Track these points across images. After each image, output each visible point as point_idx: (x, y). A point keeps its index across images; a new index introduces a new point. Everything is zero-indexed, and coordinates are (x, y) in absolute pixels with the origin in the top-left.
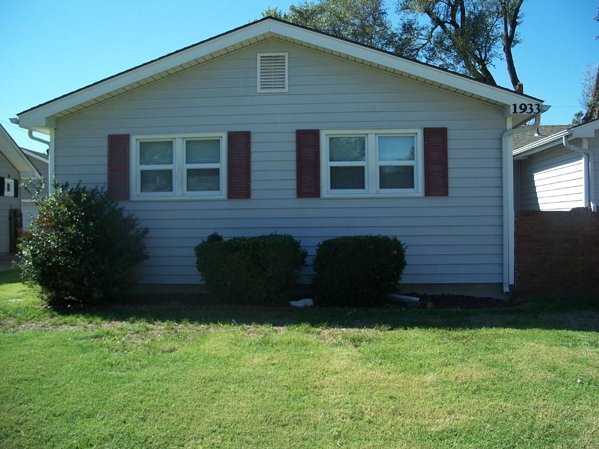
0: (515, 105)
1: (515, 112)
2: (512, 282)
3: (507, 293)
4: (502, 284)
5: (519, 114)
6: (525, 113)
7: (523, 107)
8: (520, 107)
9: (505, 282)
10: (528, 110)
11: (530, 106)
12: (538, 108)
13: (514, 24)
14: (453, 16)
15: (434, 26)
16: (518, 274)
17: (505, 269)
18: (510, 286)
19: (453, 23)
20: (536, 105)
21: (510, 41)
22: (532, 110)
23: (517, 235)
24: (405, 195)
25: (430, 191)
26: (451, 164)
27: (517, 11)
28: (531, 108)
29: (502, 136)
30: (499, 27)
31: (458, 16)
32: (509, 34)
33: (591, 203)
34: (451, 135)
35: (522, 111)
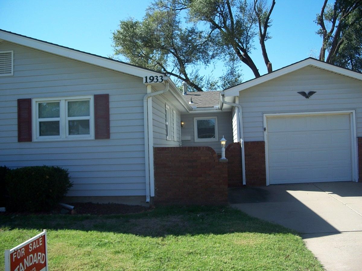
0: (146, 77)
1: (146, 82)
2: (153, 195)
3: (148, 202)
4: (146, 196)
5: (149, 83)
6: (153, 82)
7: (152, 78)
8: (150, 79)
9: (147, 195)
10: (155, 80)
11: (156, 77)
12: (161, 79)
13: (266, 27)
14: (225, 22)
15: (212, 30)
16: (157, 190)
17: (147, 186)
18: (151, 197)
19: (225, 27)
20: (161, 76)
21: (263, 37)
22: (158, 80)
23: (155, 164)
24: (83, 139)
25: (98, 136)
26: (112, 118)
27: (268, 18)
28: (157, 79)
29: (143, 98)
30: (255, 29)
31: (228, 22)
32: (262, 33)
33: (241, 139)
34: (111, 99)
35: (151, 81)
